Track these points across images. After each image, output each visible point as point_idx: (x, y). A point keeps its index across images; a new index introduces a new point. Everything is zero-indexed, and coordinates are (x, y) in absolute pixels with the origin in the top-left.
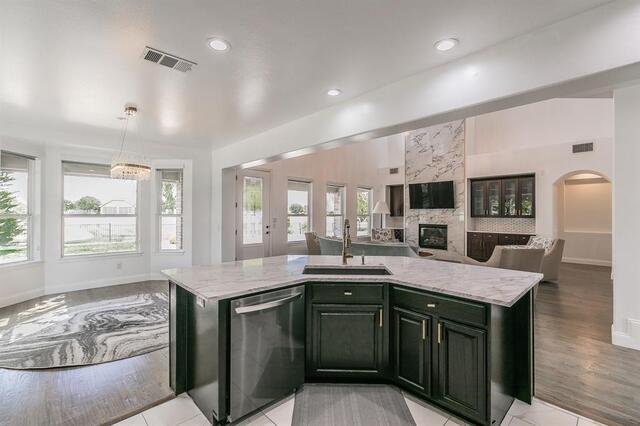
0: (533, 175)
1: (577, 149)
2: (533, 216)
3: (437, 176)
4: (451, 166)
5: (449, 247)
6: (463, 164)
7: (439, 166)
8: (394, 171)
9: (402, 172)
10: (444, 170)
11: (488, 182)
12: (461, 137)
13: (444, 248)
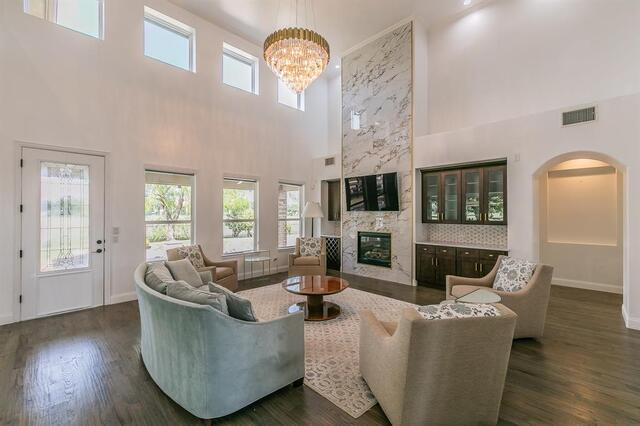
0: (503, 163)
1: (569, 118)
2: (504, 223)
3: (379, 167)
4: (395, 152)
5: (394, 263)
6: (410, 149)
7: (381, 153)
8: (329, 161)
9: (338, 161)
10: (387, 157)
11: (443, 174)
12: (407, 111)
13: (387, 265)
